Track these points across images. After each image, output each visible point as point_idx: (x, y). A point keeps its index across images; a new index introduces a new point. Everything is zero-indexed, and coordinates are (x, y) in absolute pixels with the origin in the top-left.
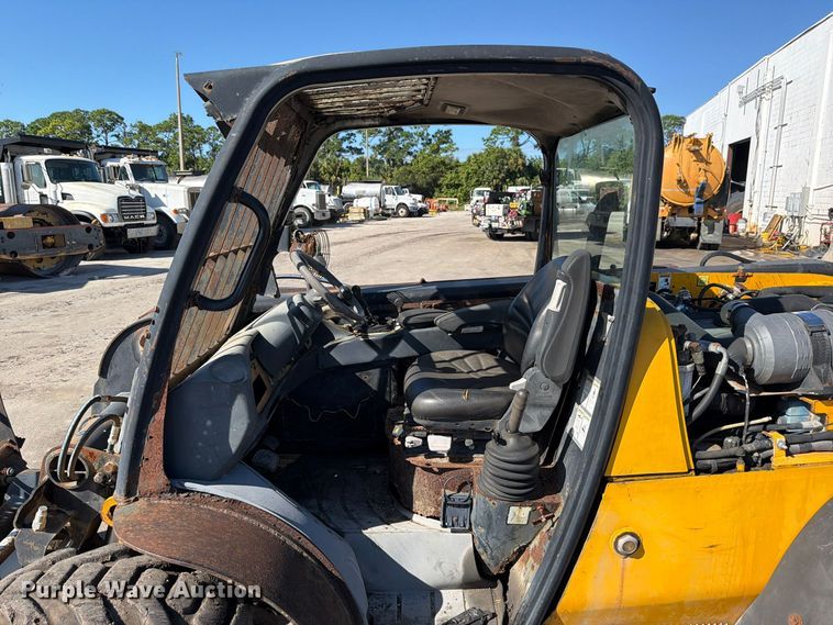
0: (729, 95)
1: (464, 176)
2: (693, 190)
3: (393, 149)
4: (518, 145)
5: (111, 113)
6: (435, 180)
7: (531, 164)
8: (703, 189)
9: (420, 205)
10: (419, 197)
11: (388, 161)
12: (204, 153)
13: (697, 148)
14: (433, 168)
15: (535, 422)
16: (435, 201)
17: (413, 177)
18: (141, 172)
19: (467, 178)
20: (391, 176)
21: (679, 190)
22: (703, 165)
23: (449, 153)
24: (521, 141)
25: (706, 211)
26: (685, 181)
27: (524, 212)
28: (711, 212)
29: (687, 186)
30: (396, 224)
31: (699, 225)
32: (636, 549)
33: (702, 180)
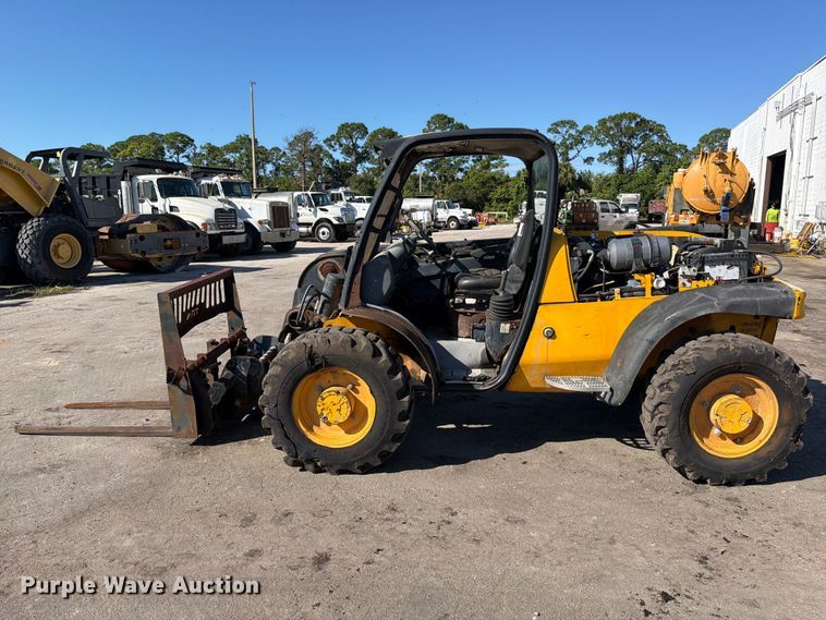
0: (766, 111)
1: (515, 190)
2: (719, 199)
3: (445, 166)
4: (568, 160)
5: (183, 136)
6: (485, 195)
7: (580, 178)
8: (727, 198)
9: (470, 218)
10: (469, 211)
11: (440, 178)
12: (268, 172)
13: (722, 161)
14: (483, 184)
15: (513, 290)
16: (484, 215)
17: (464, 193)
18: (229, 189)
19: (518, 193)
20: (443, 192)
21: (705, 199)
22: (728, 177)
23: (499, 169)
24: (570, 156)
25: (731, 218)
26: (711, 191)
27: (564, 221)
28: (737, 219)
29: (713, 196)
30: (446, 235)
31: (726, 231)
32: (552, 335)
33: (727, 189)
